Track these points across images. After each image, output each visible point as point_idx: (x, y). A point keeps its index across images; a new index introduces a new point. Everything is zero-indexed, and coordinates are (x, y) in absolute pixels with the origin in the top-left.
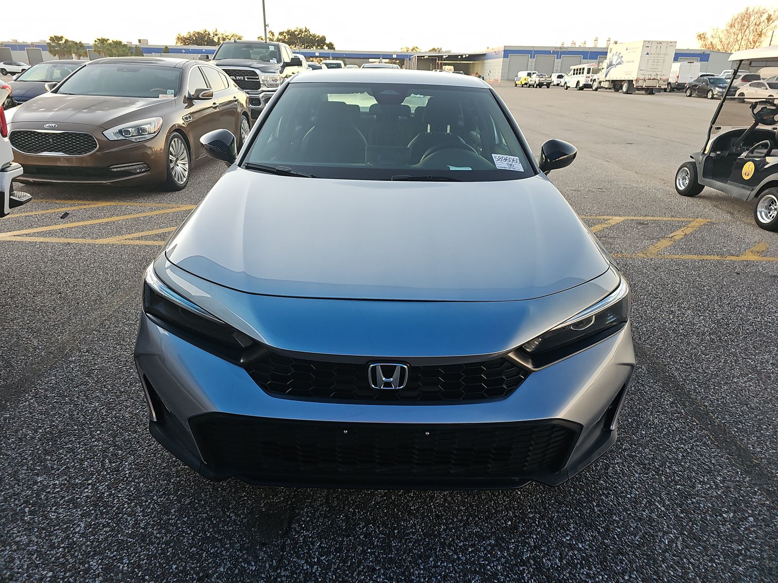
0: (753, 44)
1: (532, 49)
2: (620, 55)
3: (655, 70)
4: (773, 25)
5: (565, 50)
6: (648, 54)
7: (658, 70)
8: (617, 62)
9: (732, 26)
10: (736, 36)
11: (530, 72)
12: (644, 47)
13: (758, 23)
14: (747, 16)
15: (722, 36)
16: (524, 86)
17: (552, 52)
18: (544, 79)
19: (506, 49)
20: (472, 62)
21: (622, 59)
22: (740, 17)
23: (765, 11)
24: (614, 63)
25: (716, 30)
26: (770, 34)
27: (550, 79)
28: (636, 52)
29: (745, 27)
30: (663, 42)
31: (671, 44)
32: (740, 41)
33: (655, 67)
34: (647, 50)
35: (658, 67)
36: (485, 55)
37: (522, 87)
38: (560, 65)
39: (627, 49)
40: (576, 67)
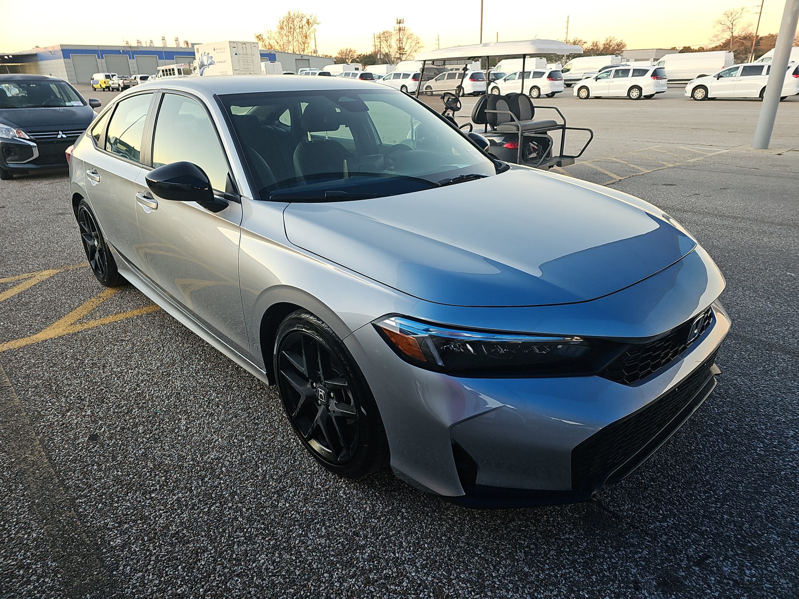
0: (302, 44)
1: (97, 49)
2: (210, 55)
3: (247, 70)
4: (312, 29)
5: (136, 50)
6: (236, 54)
7: (249, 70)
8: (209, 62)
9: (282, 28)
10: (288, 38)
11: (108, 74)
12: (231, 47)
13: (301, 26)
14: (290, 19)
15: (276, 38)
16: (105, 90)
17: (121, 51)
18: (129, 82)
19: (64, 48)
20: (20, 64)
21: (213, 59)
22: (285, 20)
23: (303, 16)
24: (206, 64)
25: (269, 32)
26: (312, 36)
27: (135, 81)
28: (224, 52)
29: (292, 30)
30: (247, 43)
31: (254, 45)
32: (292, 42)
33: (247, 67)
34: (235, 50)
35: (250, 67)
36: (36, 55)
37: (104, 91)
38: (135, 65)
39: (214, 50)
40: (164, 68)
